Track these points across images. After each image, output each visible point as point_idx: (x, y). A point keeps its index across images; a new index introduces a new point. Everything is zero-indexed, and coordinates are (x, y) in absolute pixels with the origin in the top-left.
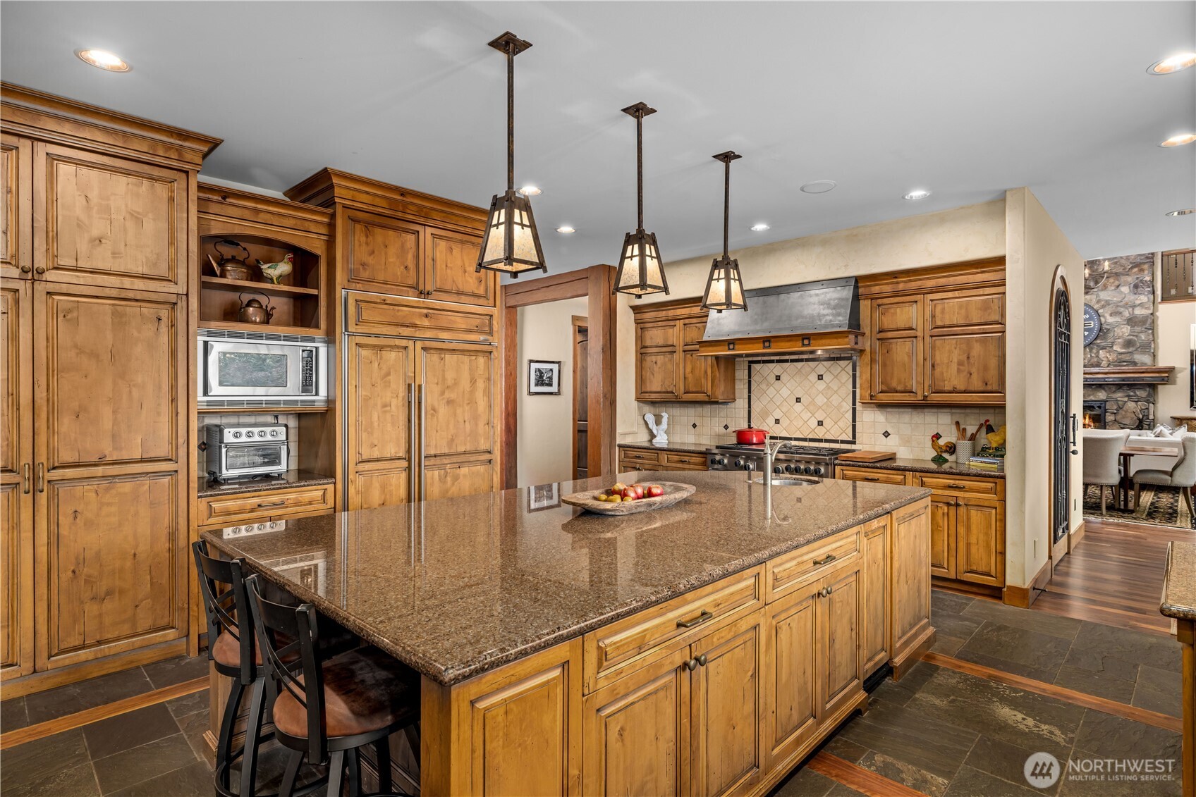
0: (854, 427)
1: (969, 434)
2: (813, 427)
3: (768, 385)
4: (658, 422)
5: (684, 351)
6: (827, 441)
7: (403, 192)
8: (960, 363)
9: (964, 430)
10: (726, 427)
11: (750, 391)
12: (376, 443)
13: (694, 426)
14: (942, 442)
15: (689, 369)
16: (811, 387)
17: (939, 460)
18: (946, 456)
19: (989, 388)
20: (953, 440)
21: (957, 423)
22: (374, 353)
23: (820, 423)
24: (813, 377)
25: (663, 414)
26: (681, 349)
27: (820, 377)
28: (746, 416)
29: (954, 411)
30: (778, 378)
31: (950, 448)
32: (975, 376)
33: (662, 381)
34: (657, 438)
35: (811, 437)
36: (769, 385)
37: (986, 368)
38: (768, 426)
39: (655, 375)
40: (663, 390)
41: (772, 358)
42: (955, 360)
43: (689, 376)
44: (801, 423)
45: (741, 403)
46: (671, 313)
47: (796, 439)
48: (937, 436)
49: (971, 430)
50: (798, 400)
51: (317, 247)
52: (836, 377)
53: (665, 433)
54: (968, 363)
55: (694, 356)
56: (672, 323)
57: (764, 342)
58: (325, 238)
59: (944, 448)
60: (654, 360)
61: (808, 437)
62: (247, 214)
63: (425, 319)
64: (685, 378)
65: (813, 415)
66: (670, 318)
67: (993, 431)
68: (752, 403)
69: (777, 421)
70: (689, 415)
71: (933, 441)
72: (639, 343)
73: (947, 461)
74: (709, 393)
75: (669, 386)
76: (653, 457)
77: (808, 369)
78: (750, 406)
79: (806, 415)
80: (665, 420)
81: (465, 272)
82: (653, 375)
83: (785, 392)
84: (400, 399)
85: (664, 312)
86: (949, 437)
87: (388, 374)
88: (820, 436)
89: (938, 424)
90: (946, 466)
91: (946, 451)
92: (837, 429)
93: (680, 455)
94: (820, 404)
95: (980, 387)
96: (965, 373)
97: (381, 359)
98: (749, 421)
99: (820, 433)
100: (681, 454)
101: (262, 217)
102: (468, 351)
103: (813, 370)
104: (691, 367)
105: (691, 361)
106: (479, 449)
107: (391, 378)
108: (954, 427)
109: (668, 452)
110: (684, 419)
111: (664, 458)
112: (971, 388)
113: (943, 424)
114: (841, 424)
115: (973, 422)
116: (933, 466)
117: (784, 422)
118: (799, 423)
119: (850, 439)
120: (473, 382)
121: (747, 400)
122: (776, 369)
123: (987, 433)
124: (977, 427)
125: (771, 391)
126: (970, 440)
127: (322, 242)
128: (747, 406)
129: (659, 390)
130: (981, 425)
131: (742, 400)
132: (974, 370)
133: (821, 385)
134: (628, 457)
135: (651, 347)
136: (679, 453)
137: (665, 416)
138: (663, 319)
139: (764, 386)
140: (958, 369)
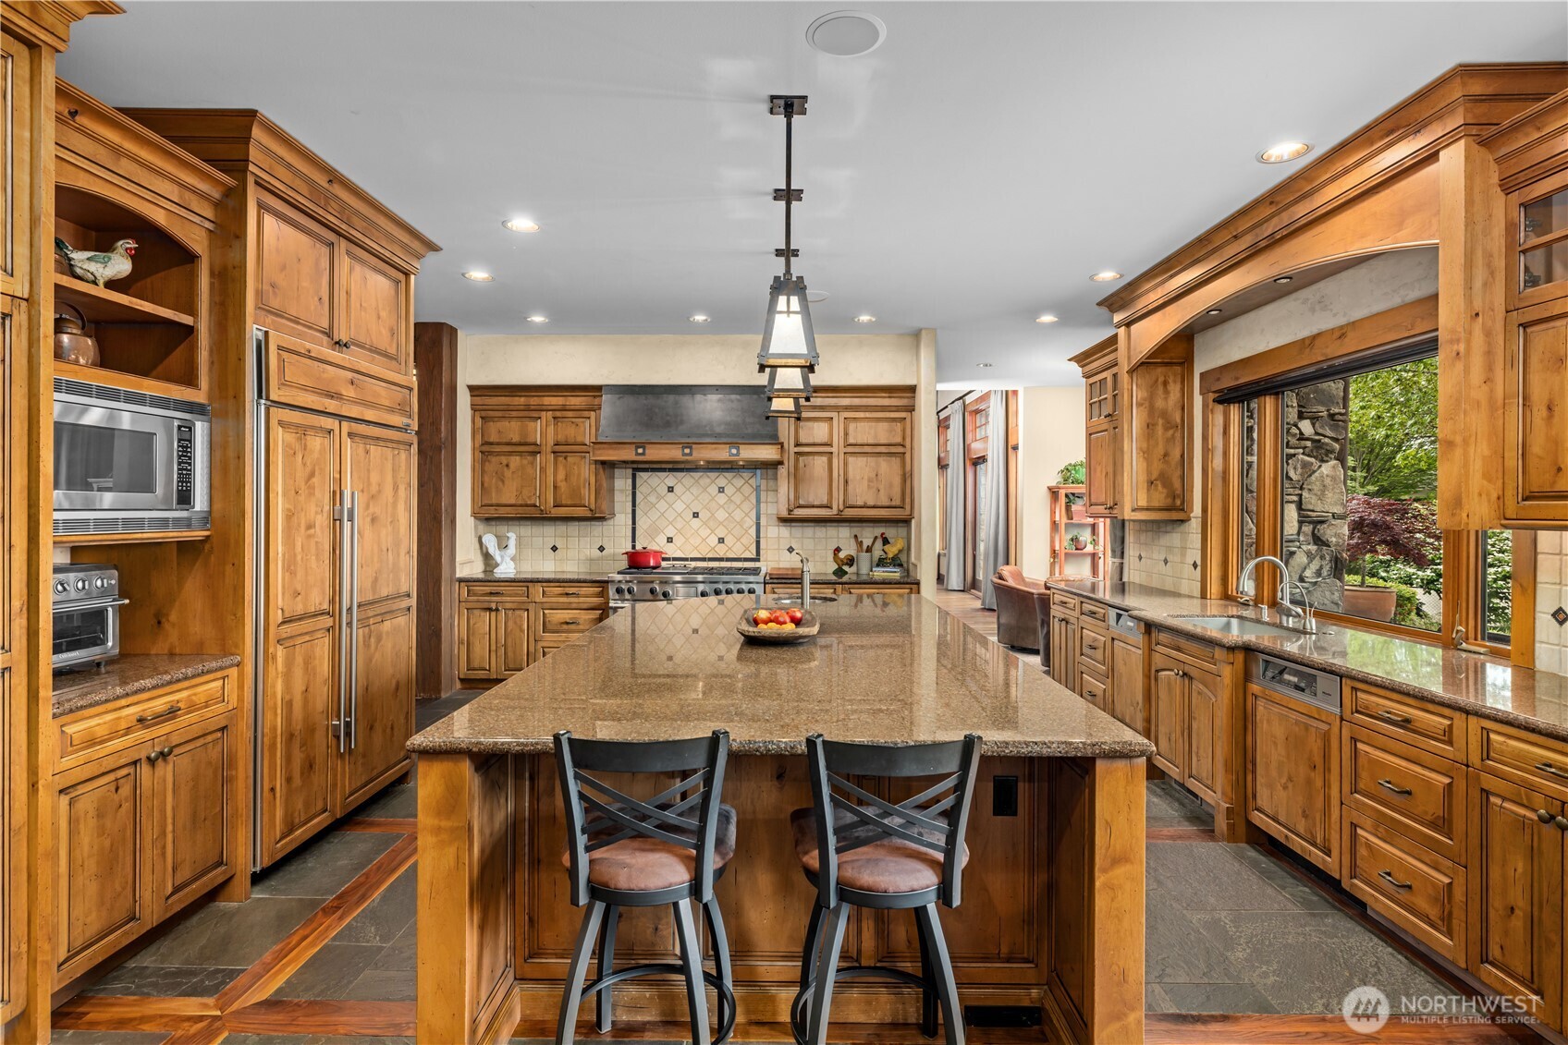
0: (758, 543)
1: (865, 547)
2: (713, 545)
3: (657, 498)
4: (503, 546)
5: (554, 452)
6: (728, 560)
7: (334, 177)
8: (870, 480)
9: (861, 542)
10: (601, 549)
11: (634, 505)
12: (299, 588)
13: (554, 549)
14: (842, 555)
15: (561, 475)
16: (711, 500)
17: (840, 572)
18: (846, 568)
19: (893, 503)
20: (853, 553)
21: (856, 536)
22: (298, 438)
23: (721, 540)
24: (713, 490)
25: (509, 535)
26: (549, 449)
27: (721, 490)
28: (630, 534)
29: (852, 524)
30: (671, 489)
31: (851, 560)
32: (882, 492)
33: (517, 491)
34: (500, 567)
35: (711, 556)
36: (660, 498)
37: (891, 485)
38: (658, 544)
39: (506, 482)
40: (520, 502)
41: (664, 466)
42: (866, 477)
43: (562, 485)
44: (699, 541)
45: (622, 519)
46: (534, 401)
47: (693, 559)
48: (838, 550)
49: (867, 542)
50: (696, 515)
51: (197, 241)
52: (739, 490)
53: (512, 559)
54: (877, 480)
55: (569, 459)
56: (535, 414)
57: (683, 448)
58: (208, 225)
59: (845, 561)
60: (505, 462)
61: (707, 556)
62: (102, 155)
63: (350, 386)
64: (555, 487)
65: (713, 532)
66: (532, 407)
67: (889, 543)
68: (637, 519)
69: (670, 540)
70: (549, 533)
71: (835, 554)
72: (479, 437)
73: (846, 573)
74: (593, 507)
75: (529, 497)
76: (520, 592)
77: (708, 481)
78: (634, 522)
79: (704, 532)
80: (512, 543)
81: (379, 318)
82: (503, 482)
83: (679, 506)
84: (325, 515)
85: (522, 399)
86: (849, 550)
87: (312, 475)
88: (721, 555)
89: (838, 538)
90: (845, 579)
91: (847, 564)
92: (740, 547)
93: (564, 587)
94: (721, 520)
95: (886, 503)
96: (874, 490)
97: (305, 449)
98: (634, 540)
99: (721, 551)
100: (566, 584)
101: (125, 166)
102: (392, 441)
103: (713, 482)
104: (564, 473)
105: (565, 466)
106: (401, 591)
107: (315, 480)
108: (853, 541)
109: (544, 584)
110: (538, 541)
111: (538, 592)
112: (879, 504)
113: (842, 538)
114: (744, 540)
115: (868, 535)
116: (834, 578)
117: (678, 541)
118: (696, 541)
119: (754, 556)
120: (396, 488)
121: (630, 516)
122: (670, 479)
123: (884, 545)
124: (872, 540)
125: (662, 505)
126: (867, 551)
127: (204, 233)
128: (630, 522)
129: (513, 501)
130: (876, 538)
131: (623, 515)
132: (881, 487)
133: (722, 499)
134: (475, 595)
135: (498, 444)
136: (562, 584)
137: (513, 536)
138: (522, 407)
139: (652, 499)
140: (868, 485)
